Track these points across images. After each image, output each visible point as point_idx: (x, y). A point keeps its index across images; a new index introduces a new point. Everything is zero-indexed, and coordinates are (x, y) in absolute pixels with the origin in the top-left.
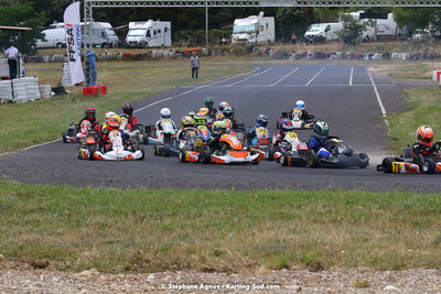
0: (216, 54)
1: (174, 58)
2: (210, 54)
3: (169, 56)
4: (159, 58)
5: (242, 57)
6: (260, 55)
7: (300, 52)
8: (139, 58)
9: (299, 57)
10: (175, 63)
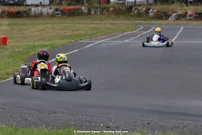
0: (95, 13)
1: (53, 16)
2: (89, 13)
3: (48, 14)
4: (39, 16)
5: (122, 17)
6: (139, 15)
7: (180, 12)
8: (18, 15)
9: (179, 17)
10: (54, 21)
